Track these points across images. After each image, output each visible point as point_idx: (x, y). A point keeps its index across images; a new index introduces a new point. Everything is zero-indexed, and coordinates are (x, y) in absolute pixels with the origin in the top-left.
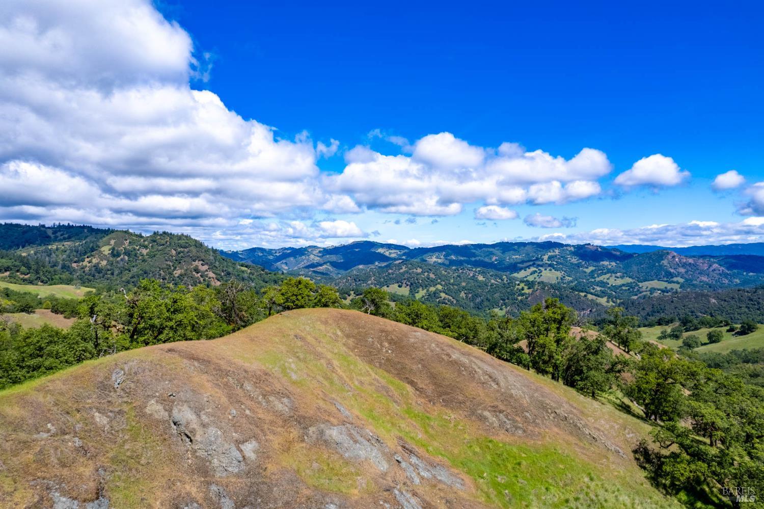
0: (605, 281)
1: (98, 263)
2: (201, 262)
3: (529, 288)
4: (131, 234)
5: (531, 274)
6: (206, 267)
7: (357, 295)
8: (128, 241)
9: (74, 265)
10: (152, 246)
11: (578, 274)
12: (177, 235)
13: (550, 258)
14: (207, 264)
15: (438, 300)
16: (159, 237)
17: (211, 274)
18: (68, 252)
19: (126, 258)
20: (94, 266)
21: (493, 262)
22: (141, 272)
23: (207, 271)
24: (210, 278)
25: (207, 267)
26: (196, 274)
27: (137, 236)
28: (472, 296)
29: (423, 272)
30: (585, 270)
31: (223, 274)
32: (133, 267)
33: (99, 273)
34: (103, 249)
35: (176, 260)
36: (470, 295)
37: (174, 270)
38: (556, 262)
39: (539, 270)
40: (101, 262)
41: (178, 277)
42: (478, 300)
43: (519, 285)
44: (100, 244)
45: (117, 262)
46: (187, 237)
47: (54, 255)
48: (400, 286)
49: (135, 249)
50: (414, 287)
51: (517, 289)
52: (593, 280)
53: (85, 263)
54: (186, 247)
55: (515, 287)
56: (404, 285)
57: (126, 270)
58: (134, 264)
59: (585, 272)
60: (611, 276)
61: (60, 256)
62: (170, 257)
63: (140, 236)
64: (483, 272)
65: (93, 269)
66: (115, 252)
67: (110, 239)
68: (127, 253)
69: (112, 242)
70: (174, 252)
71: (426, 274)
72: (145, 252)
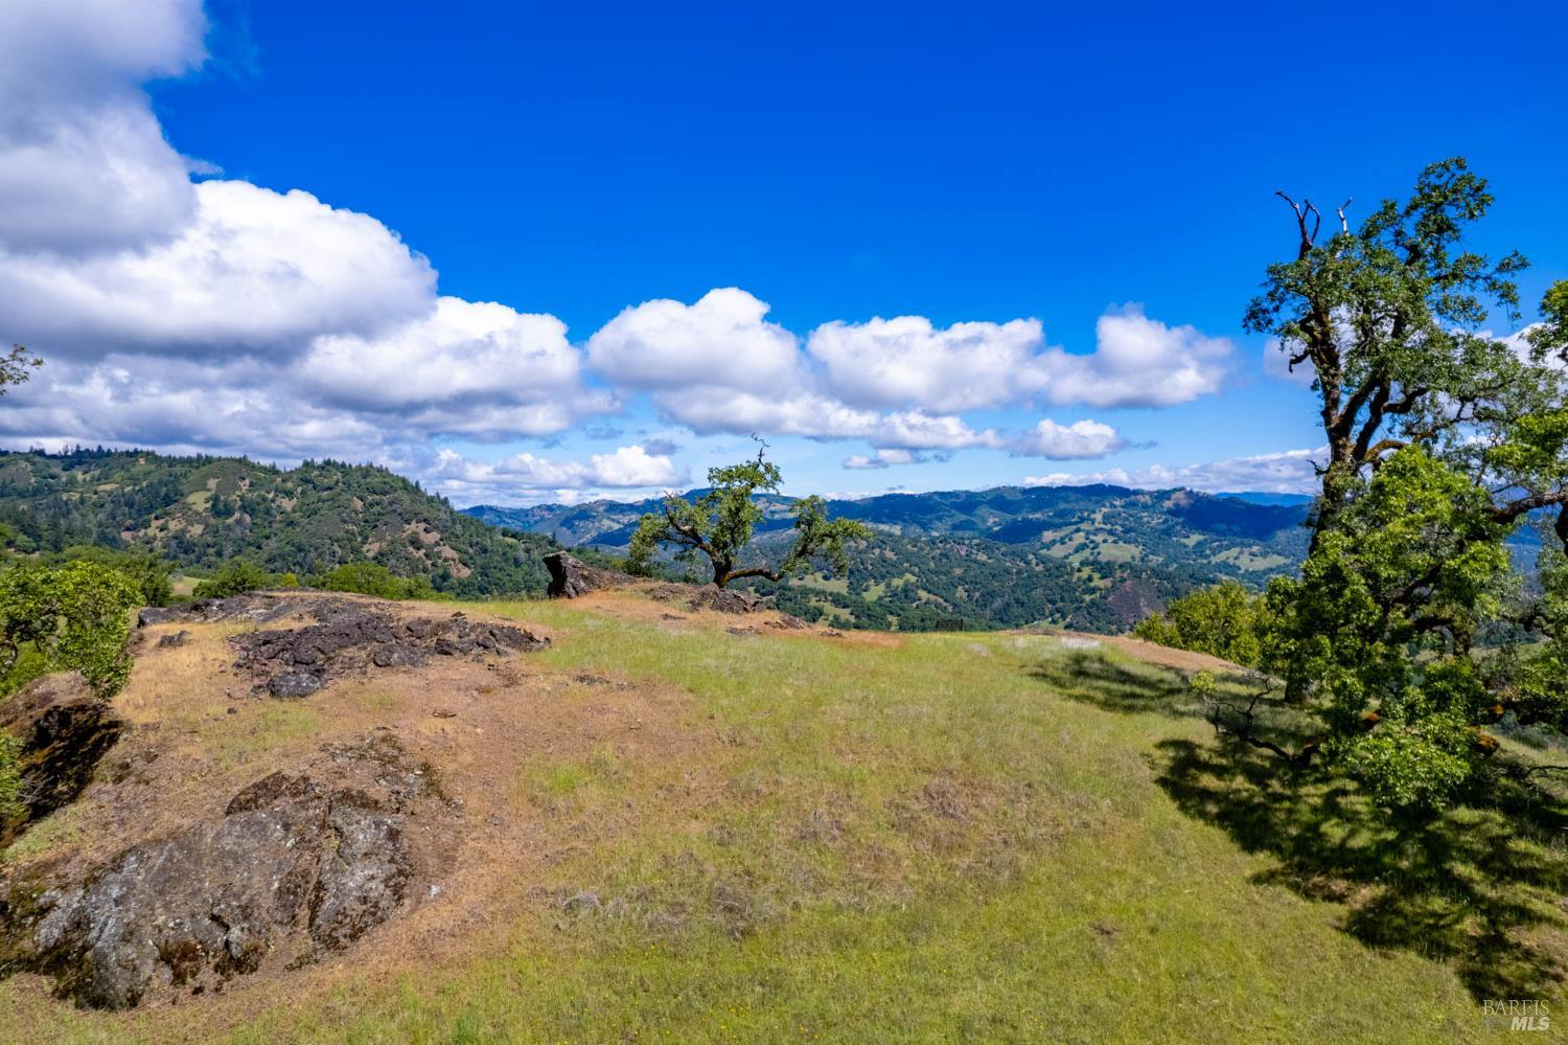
0: (1231, 561)
1: (184, 531)
2: (423, 525)
3: (1103, 578)
4: (253, 467)
5: (1077, 551)
6: (434, 536)
8: (247, 482)
9: (127, 536)
10: (303, 492)
11: (1171, 550)
12: (359, 467)
13: (1106, 519)
14: (436, 528)
15: (914, 605)
16: (316, 473)
17: (448, 552)
18: (109, 507)
19: (247, 518)
20: (175, 538)
21: (990, 528)
22: (288, 548)
23: (437, 544)
24: (446, 560)
25: (439, 536)
26: (414, 552)
27: (264, 469)
28: (982, 595)
29: (870, 548)
30: (1183, 540)
31: (471, 551)
32: (267, 538)
33: (186, 552)
34: (191, 499)
35: (366, 521)
36: (977, 594)
37: (363, 543)
38: (1122, 526)
39: (1092, 542)
40: (190, 528)
41: (375, 558)
42: (998, 603)
43: (1079, 570)
44: (185, 489)
45: (229, 528)
46: (380, 470)
47: (75, 514)
48: (826, 578)
49: (264, 499)
50: (857, 577)
52: (1205, 561)
53: (151, 532)
54: (384, 493)
55: (1070, 574)
56: (835, 575)
57: (249, 544)
58: (267, 531)
59: (1185, 546)
60: (1241, 553)
61: (91, 516)
62: (353, 515)
63: (273, 471)
64: (986, 548)
65: (174, 543)
66: (221, 506)
67: (206, 477)
68: (246, 507)
69: (212, 483)
70: (359, 504)
71: (877, 551)
72: (288, 504)
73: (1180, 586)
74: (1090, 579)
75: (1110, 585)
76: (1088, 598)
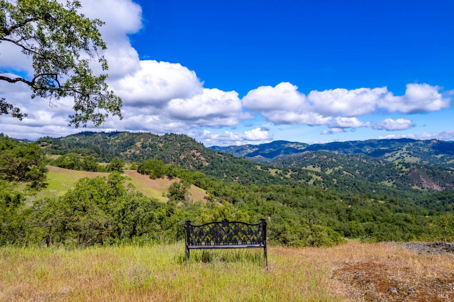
1: (135, 152)
2: (196, 151)
3: (406, 168)
4: (152, 135)
5: (397, 159)
6: (199, 154)
7: (294, 172)
8: (151, 139)
9: (121, 153)
10: (165, 142)
11: (431, 159)
12: (179, 135)
13: (407, 149)
14: (200, 151)
15: (342, 176)
16: (168, 136)
17: (202, 158)
18: (118, 146)
19: (151, 149)
20: (133, 154)
21: (367, 152)
22: (160, 157)
23: (200, 156)
24: (202, 161)
26: (193, 158)
27: (155, 136)
28: (364, 173)
29: (328, 158)
31: (209, 158)
32: (155, 154)
33: (135, 158)
34: (137, 144)
35: (181, 150)
36: (363, 173)
37: (180, 156)
38: (413, 151)
39: (402, 156)
40: (136, 151)
41: (183, 160)
42: (370, 176)
43: (398, 165)
44: (135, 141)
45: (146, 151)
46: (185, 135)
47: (110, 148)
48: (314, 167)
49: (155, 144)
50: (324, 167)
51: (398, 168)
52: (444, 163)
53: (127, 152)
54: (186, 142)
55: (395, 167)
56: (317, 166)
57: (151, 156)
58: (155, 152)
59: (437, 158)
61: (114, 148)
62: (177, 148)
63: (158, 136)
64: (366, 158)
65: (132, 156)
66: (144, 146)
67: (141, 138)
68: (151, 146)
69: (142, 140)
70: (179, 145)
71: (330, 159)
72: (161, 145)
73: (435, 171)
74: (402, 168)
75: (409, 170)
76: (401, 174)
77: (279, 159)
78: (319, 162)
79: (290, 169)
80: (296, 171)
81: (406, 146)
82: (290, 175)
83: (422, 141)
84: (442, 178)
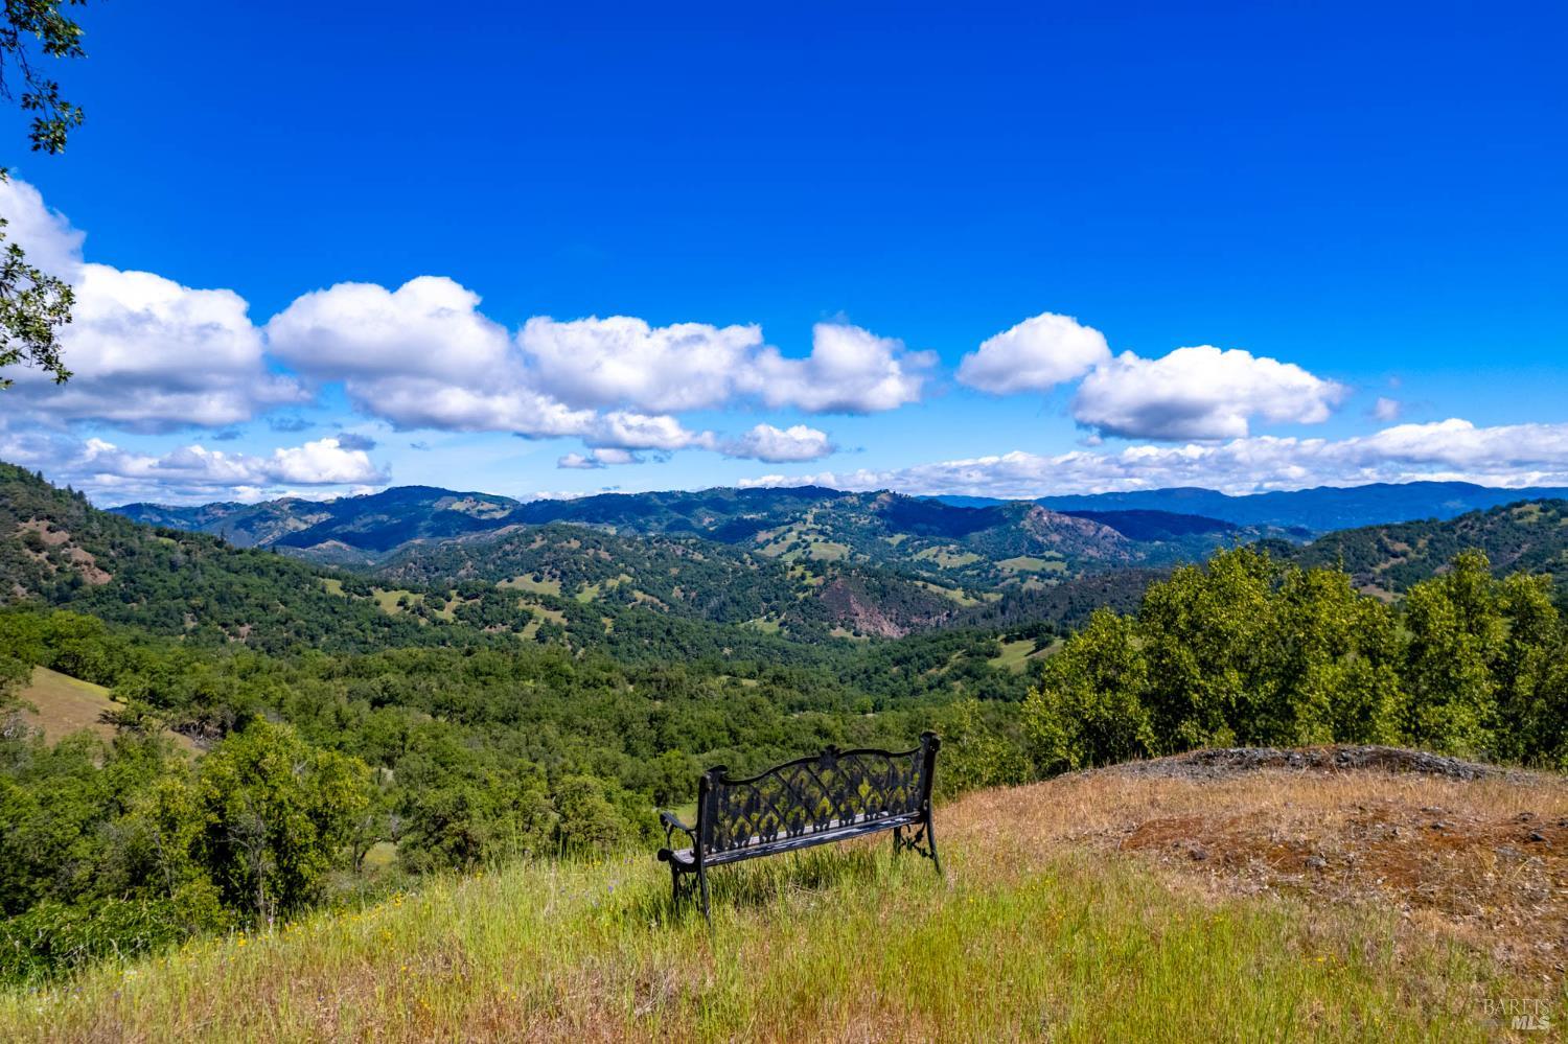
0: (931, 559)
2: (47, 523)
3: (815, 576)
5: (789, 550)
6: (62, 536)
7: (467, 598)
11: (877, 549)
13: (817, 519)
14: (65, 527)
15: (630, 606)
17: (80, 554)
21: (705, 528)
23: (66, 545)
24: (77, 564)
25: (68, 536)
26: (33, 555)
28: (698, 595)
29: (584, 548)
30: (887, 539)
31: (112, 553)
36: (694, 594)
38: (831, 525)
39: (804, 541)
42: (714, 602)
43: (793, 569)
48: (537, 580)
50: (570, 578)
51: (793, 577)
52: (908, 559)
55: (785, 573)
56: (547, 577)
59: (890, 545)
60: (940, 551)
64: (702, 547)
71: (591, 551)
73: (886, 583)
74: (803, 577)
75: (821, 582)
76: (801, 596)
77: (413, 552)
78: (555, 564)
79: (454, 588)
80: (477, 596)
81: (815, 510)
82: (455, 612)
83: (856, 494)
84: (904, 602)
